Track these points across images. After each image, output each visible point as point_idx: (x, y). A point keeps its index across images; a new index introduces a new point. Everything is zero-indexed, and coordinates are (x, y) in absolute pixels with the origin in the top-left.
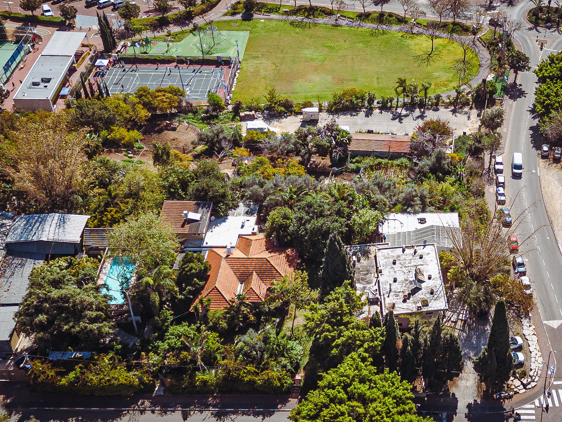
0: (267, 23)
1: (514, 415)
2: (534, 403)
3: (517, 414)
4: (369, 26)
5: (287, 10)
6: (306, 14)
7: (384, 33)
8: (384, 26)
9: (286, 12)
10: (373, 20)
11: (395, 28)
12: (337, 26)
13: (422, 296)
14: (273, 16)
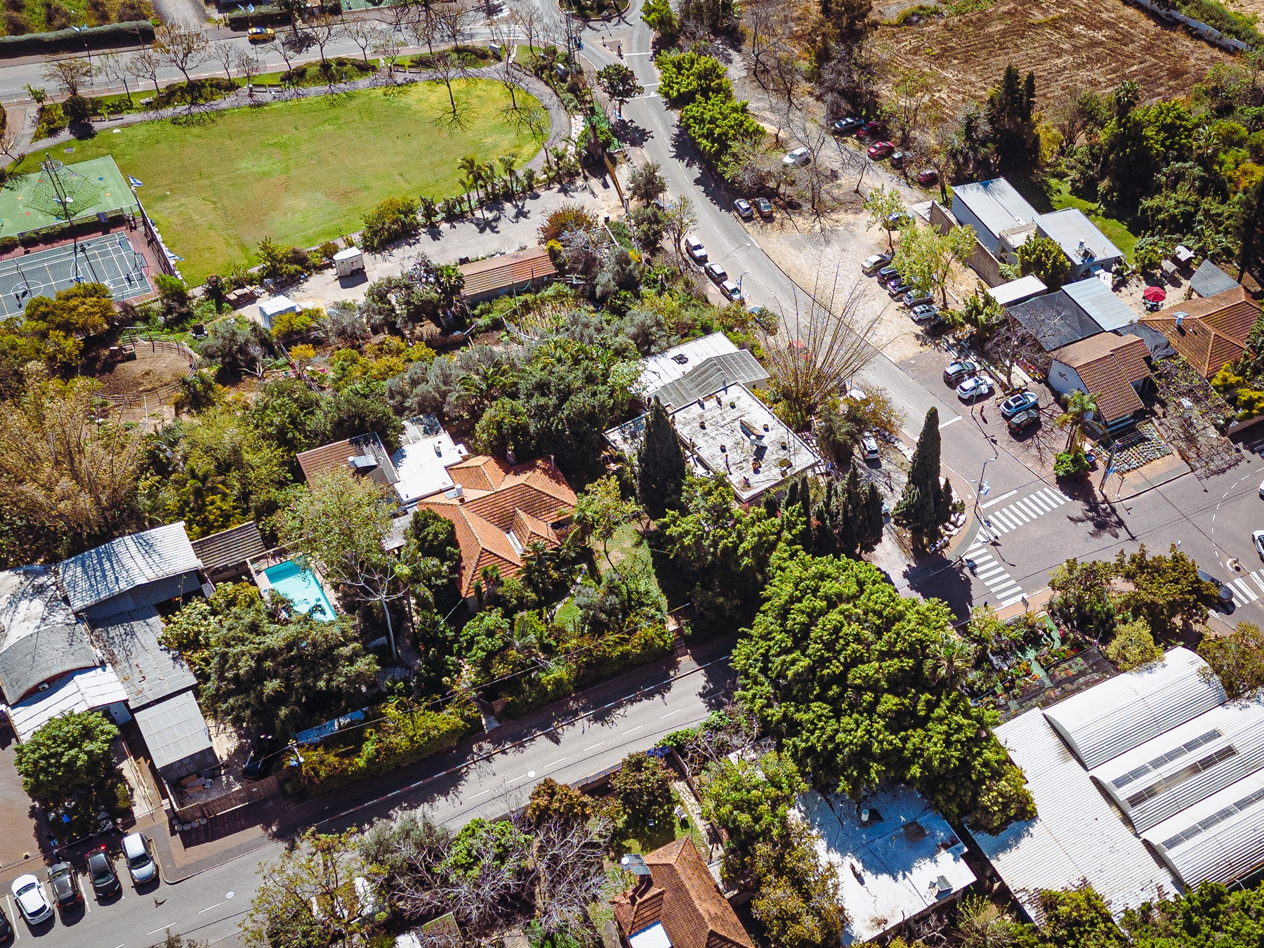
0: (128, 131)
1: (965, 563)
2: (978, 541)
3: (968, 561)
4: (315, 91)
5: (147, 100)
6: (189, 99)
7: (350, 97)
8: (342, 85)
9: (147, 104)
10: (315, 80)
11: (362, 83)
12: (259, 105)
13: (775, 457)
14: (129, 117)
